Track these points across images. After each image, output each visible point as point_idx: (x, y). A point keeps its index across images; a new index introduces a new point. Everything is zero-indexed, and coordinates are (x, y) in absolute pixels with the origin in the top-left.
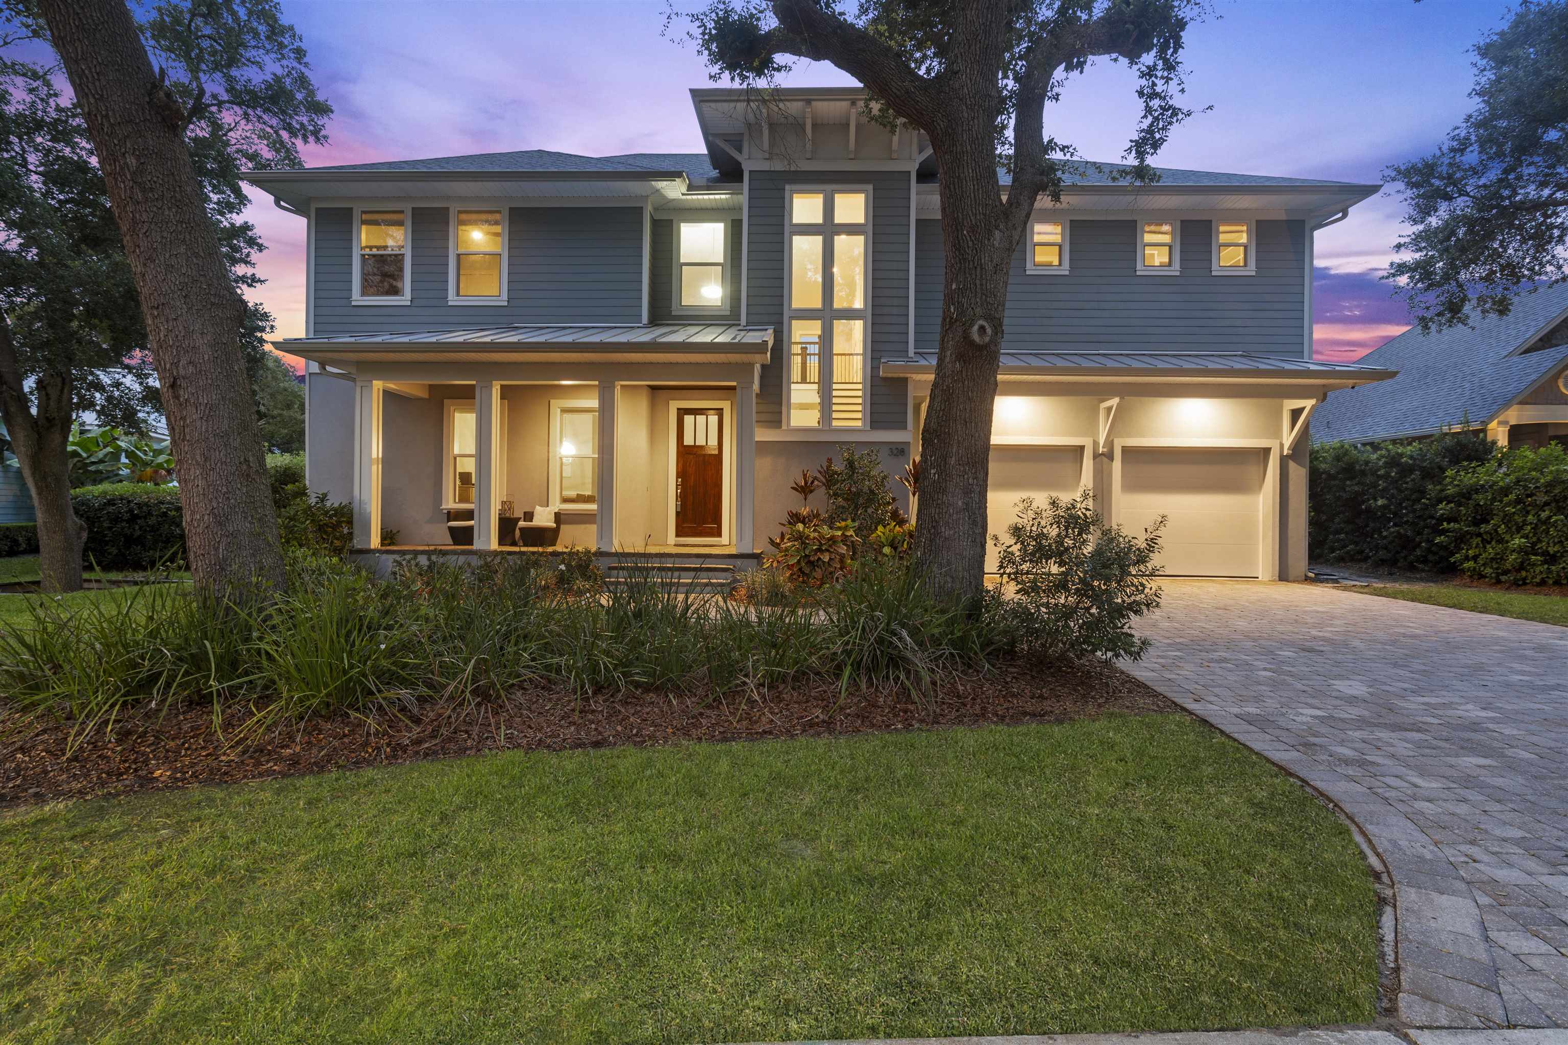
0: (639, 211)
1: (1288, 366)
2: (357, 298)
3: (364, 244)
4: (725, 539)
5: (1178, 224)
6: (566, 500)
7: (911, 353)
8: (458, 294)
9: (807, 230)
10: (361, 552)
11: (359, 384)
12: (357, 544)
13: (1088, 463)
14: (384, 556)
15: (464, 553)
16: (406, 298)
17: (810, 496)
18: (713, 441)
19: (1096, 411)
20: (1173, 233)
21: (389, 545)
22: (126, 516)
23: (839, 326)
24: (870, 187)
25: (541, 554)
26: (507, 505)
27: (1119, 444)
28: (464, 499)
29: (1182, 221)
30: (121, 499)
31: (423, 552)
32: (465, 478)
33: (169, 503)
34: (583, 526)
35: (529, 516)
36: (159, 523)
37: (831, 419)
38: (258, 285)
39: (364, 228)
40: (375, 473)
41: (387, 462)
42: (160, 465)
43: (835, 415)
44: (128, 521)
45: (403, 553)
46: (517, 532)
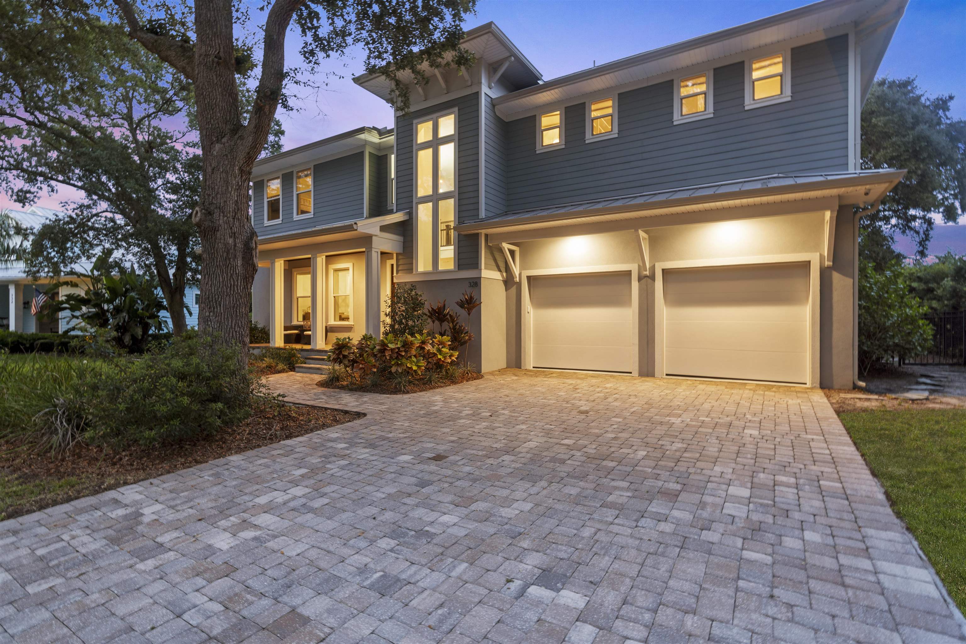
1: (800, 181)
5: (712, 73)
13: (635, 285)
20: (707, 83)
27: (659, 267)
29: (715, 69)
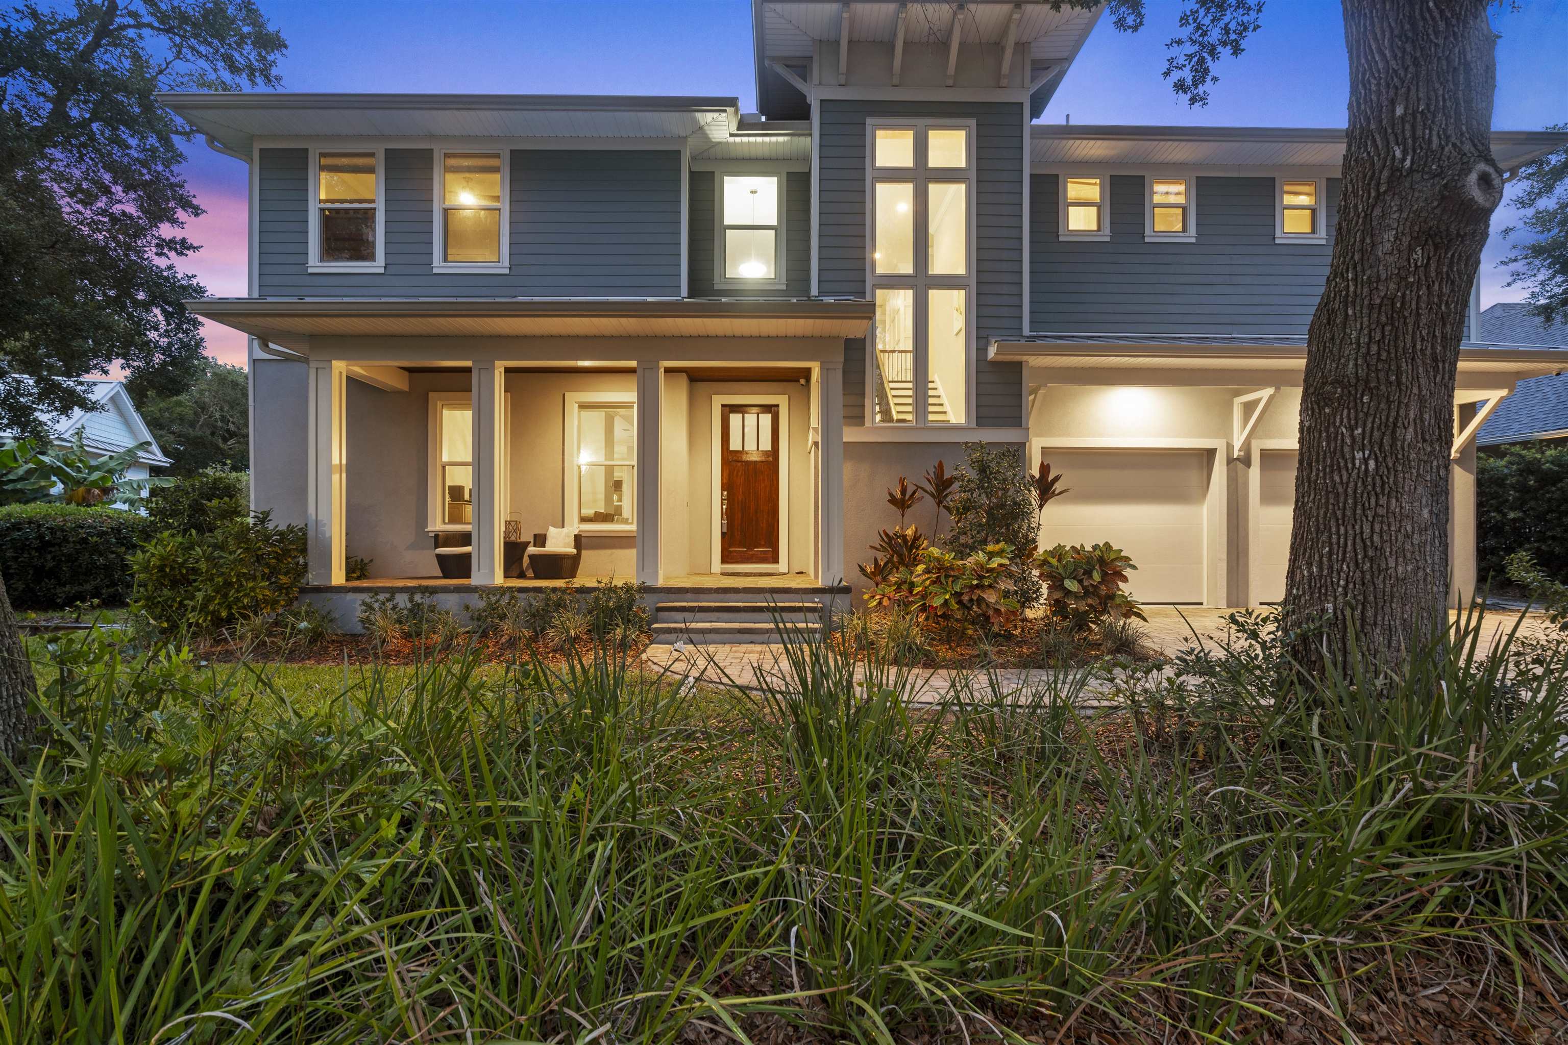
0: (676, 156)
2: (314, 262)
3: (323, 196)
4: (782, 566)
6: (584, 520)
7: (1026, 331)
8: (445, 260)
9: (894, 175)
10: (318, 590)
11: (313, 365)
12: (312, 578)
14: (350, 596)
15: (458, 589)
16: (377, 265)
17: (908, 512)
18: (766, 445)
19: (1230, 405)
21: (358, 578)
22: (36, 544)
23: (936, 296)
24: (973, 122)
25: (564, 591)
26: (512, 526)
28: (455, 518)
30: (30, 523)
31: (403, 590)
32: (456, 493)
33: (90, 527)
34: (609, 552)
35: (540, 540)
36: (78, 552)
37: (926, 413)
38: (190, 253)
39: (324, 176)
40: (338, 484)
41: (353, 470)
42: (94, 484)
43: (931, 409)
44: (36, 549)
45: (375, 591)
46: (526, 561)
